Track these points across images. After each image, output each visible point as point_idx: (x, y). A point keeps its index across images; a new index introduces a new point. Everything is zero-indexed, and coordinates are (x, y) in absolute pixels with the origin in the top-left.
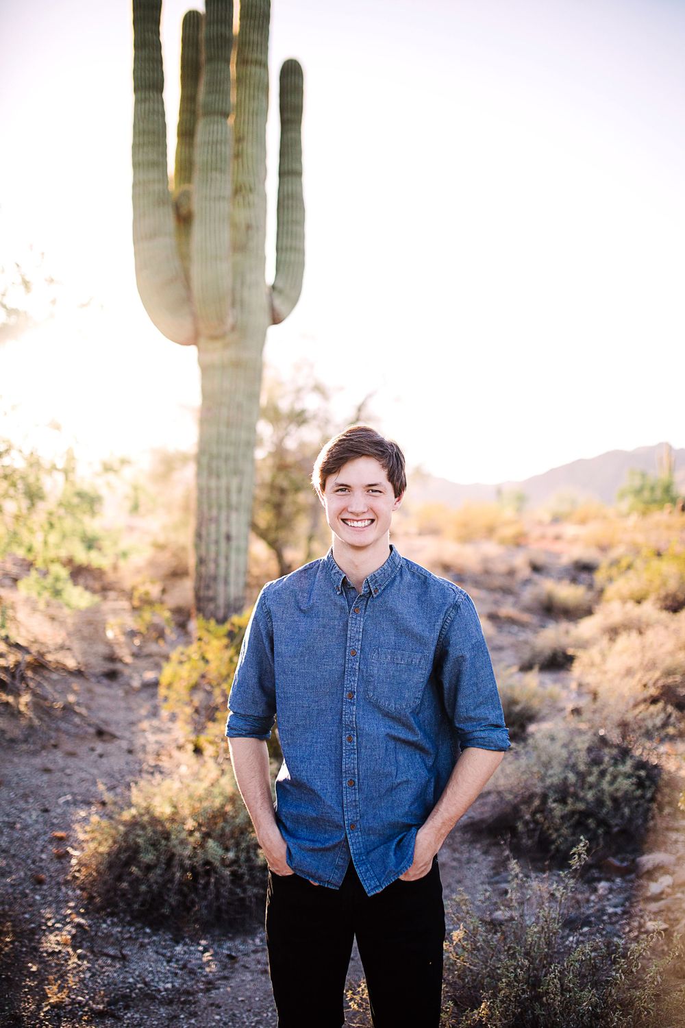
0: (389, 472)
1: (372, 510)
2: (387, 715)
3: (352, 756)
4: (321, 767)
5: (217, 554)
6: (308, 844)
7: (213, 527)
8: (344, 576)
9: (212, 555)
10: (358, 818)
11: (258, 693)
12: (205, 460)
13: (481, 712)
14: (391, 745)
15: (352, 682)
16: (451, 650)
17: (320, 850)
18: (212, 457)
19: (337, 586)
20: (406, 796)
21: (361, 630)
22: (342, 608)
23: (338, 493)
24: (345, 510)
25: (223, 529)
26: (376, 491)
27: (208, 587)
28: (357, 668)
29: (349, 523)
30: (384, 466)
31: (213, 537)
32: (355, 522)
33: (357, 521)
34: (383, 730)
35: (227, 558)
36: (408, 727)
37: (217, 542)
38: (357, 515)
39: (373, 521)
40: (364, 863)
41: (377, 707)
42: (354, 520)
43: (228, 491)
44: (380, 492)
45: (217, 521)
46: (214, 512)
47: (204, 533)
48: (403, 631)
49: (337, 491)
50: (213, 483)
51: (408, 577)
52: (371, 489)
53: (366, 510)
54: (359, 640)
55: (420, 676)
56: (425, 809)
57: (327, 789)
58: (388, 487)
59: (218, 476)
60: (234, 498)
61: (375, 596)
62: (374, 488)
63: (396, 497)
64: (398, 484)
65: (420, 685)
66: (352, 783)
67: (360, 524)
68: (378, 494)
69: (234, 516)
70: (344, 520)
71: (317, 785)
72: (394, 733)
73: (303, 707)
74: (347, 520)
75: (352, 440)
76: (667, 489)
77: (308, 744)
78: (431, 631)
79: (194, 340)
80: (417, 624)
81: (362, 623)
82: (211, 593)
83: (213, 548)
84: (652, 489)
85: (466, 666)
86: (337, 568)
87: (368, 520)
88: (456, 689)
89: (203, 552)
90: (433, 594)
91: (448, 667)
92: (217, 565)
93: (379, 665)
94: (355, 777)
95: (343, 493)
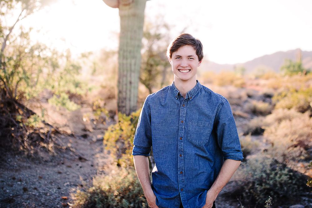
0: (197, 51)
1: (190, 66)
2: (195, 146)
3: (182, 162)
4: (169, 166)
5: (126, 89)
6: (164, 197)
7: (125, 79)
8: (179, 92)
9: (124, 90)
10: (184, 186)
11: (145, 138)
12: (122, 52)
13: (232, 145)
14: (197, 158)
15: (182, 133)
16: (220, 121)
17: (169, 199)
18: (124, 51)
19: (176, 96)
20: (203, 179)
21: (185, 113)
22: (178, 104)
24: (179, 66)
25: (129, 79)
26: (192, 58)
27: (122, 102)
28: (184, 128)
29: (181, 71)
30: (195, 49)
31: (125, 83)
32: (183, 71)
33: (184, 70)
34: (194, 152)
35: (130, 91)
36: (203, 151)
37: (126, 85)
38: (184, 68)
39: (190, 70)
40: (186, 204)
41: (191, 143)
43: (131, 65)
44: (193, 59)
45: (126, 76)
46: (125, 73)
47: (121, 81)
48: (202, 113)
49: (176, 58)
50: (125, 62)
51: (203, 92)
52: (190, 57)
53: (187, 66)
54: (184, 117)
55: (208, 131)
56: (210, 183)
57: (172, 175)
58: (196, 57)
59: (127, 59)
60: (133, 67)
61: (191, 100)
62: (191, 57)
63: (199, 61)
64: (200, 56)
65: (208, 134)
66: (181, 172)
67: (185, 71)
68: (192, 59)
69: (133, 74)
70: (179, 70)
71: (168, 174)
72: (198, 153)
73: (163, 143)
74: (180, 69)
75: (182, 38)
76: (300, 66)
77: (164, 157)
78: (213, 113)
79: (117, 6)
80: (207, 111)
81: (186, 110)
82: (124, 104)
83: (124, 87)
84: (294, 66)
85: (226, 127)
86: (176, 89)
87: (188, 70)
88: (222, 136)
89: (121, 88)
90: (213, 99)
91: (219, 128)
92: (126, 94)
93: (192, 127)
94: (183, 170)
95: (179, 59)
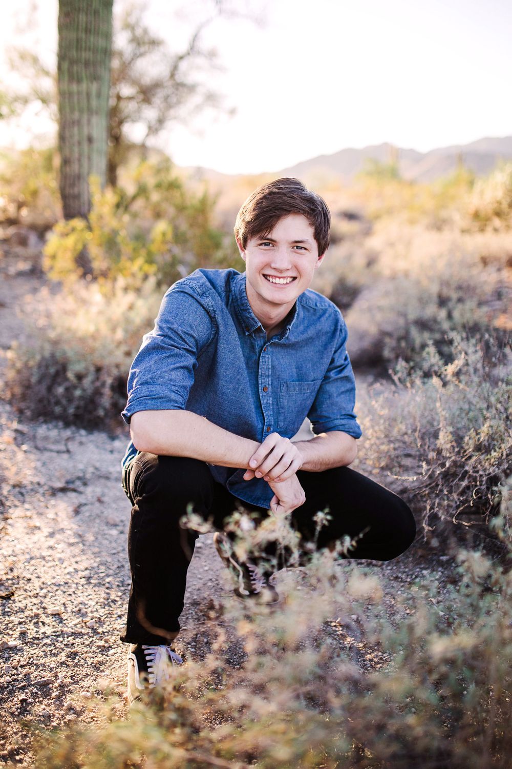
0: (316, 229)
1: (296, 267)
5: (80, 155)
7: (75, 130)
9: (76, 155)
12: (66, 65)
15: (270, 417)
18: (72, 62)
21: (270, 367)
23: (261, 247)
24: (268, 265)
25: (86, 131)
26: (301, 248)
27: (73, 185)
28: (271, 403)
29: (271, 279)
30: (311, 224)
31: (76, 138)
32: (277, 279)
33: (280, 278)
35: (89, 158)
37: (79, 143)
38: (281, 271)
39: (294, 278)
42: (276, 277)
43: (88, 95)
44: (305, 249)
45: (79, 123)
46: (76, 116)
47: (67, 134)
49: (261, 245)
52: (297, 245)
53: (290, 267)
62: (300, 245)
63: (319, 254)
64: (323, 242)
67: (282, 281)
68: (303, 251)
70: (265, 276)
74: (269, 276)
81: (271, 361)
83: (76, 149)
87: (290, 277)
93: (289, 398)
95: (267, 248)
